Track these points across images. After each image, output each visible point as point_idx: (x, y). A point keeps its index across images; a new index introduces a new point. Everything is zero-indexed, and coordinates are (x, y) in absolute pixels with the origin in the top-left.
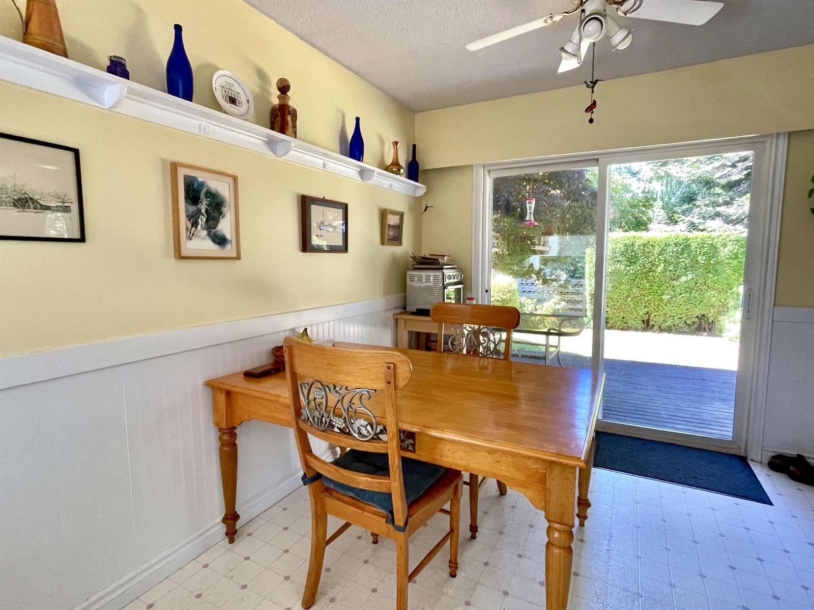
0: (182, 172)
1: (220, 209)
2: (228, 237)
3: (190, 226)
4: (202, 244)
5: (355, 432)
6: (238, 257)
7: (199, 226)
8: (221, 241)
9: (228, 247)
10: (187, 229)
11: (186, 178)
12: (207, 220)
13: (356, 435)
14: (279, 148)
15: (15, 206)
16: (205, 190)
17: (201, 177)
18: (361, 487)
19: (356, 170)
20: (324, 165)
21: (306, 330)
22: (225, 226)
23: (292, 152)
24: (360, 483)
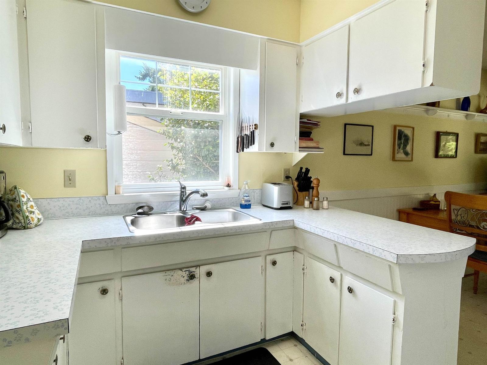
0: (398, 128)
1: (408, 141)
2: (409, 152)
3: (398, 148)
4: (400, 155)
5: (481, 227)
6: (412, 160)
7: (401, 149)
8: (406, 154)
9: (409, 156)
10: (397, 150)
11: (399, 130)
12: (403, 145)
13: (482, 228)
14: (430, 112)
15: (360, 145)
16: (404, 134)
17: (402, 129)
18: (481, 250)
19: (463, 115)
20: (448, 116)
21: (435, 195)
22: (408, 148)
23: (437, 113)
24: (481, 248)
